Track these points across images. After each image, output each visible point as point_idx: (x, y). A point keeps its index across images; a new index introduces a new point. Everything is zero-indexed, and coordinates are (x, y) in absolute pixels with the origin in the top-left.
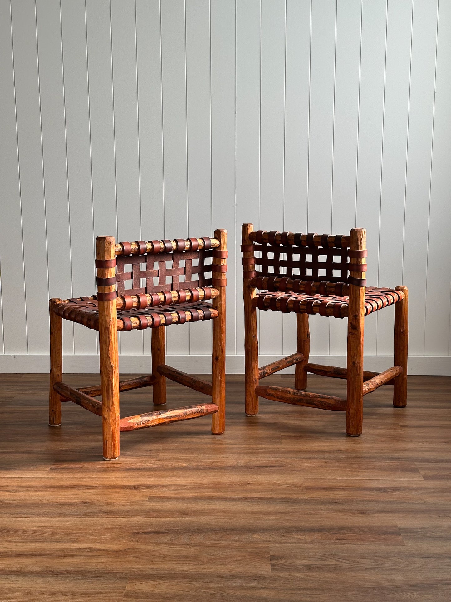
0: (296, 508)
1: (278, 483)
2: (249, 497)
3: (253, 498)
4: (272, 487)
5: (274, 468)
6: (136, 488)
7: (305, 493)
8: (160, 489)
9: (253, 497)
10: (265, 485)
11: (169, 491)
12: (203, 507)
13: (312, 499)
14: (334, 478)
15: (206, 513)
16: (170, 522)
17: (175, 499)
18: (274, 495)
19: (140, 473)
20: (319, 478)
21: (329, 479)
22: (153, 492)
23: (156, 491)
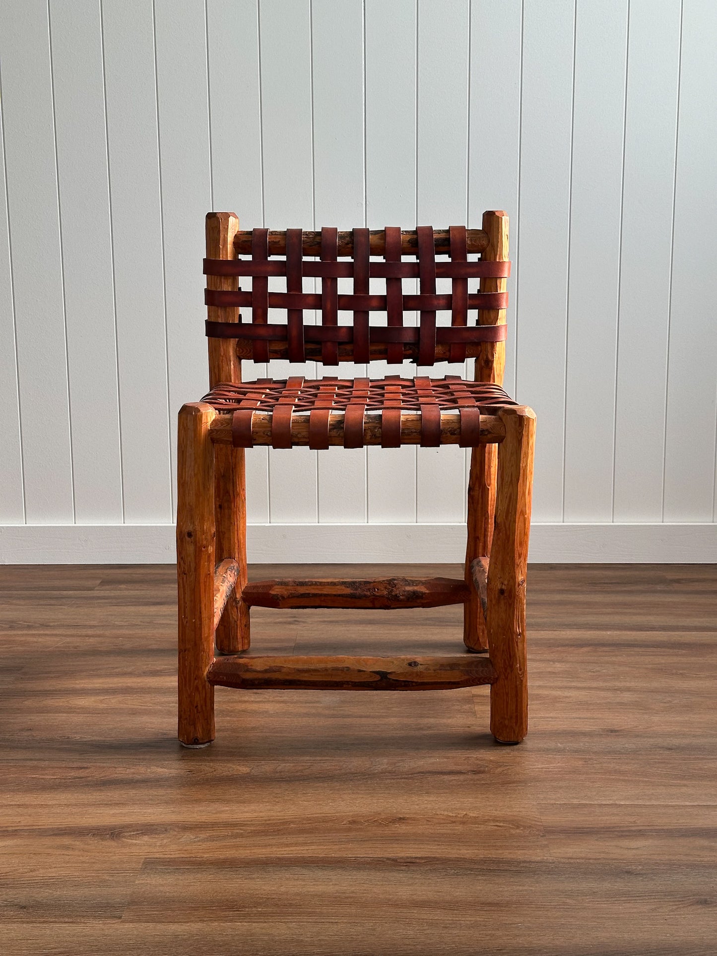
0: (525, 888)
1: (475, 817)
2: (402, 858)
3: (413, 860)
4: (459, 828)
5: (462, 777)
6: (114, 833)
7: (546, 846)
8: (176, 835)
9: (414, 855)
10: (442, 821)
11: (199, 841)
12: (283, 889)
13: (564, 863)
14: (611, 802)
15: (291, 905)
16: (193, 936)
17: (212, 863)
18: (466, 852)
19: (132, 792)
20: (575, 801)
21: (600, 805)
22: (158, 844)
23: (165, 841)
